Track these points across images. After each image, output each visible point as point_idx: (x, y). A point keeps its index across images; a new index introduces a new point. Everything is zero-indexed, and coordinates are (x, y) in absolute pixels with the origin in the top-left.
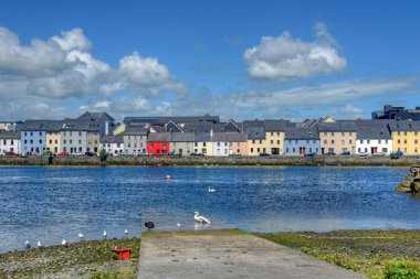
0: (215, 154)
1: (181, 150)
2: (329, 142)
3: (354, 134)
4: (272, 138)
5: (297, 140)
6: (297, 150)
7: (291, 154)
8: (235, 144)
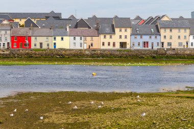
0: (72, 48)
1: (41, 44)
2: (168, 37)
3: (188, 31)
4: (121, 34)
5: (141, 35)
6: (141, 44)
7: (136, 47)
8: (89, 39)
